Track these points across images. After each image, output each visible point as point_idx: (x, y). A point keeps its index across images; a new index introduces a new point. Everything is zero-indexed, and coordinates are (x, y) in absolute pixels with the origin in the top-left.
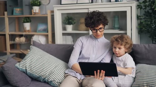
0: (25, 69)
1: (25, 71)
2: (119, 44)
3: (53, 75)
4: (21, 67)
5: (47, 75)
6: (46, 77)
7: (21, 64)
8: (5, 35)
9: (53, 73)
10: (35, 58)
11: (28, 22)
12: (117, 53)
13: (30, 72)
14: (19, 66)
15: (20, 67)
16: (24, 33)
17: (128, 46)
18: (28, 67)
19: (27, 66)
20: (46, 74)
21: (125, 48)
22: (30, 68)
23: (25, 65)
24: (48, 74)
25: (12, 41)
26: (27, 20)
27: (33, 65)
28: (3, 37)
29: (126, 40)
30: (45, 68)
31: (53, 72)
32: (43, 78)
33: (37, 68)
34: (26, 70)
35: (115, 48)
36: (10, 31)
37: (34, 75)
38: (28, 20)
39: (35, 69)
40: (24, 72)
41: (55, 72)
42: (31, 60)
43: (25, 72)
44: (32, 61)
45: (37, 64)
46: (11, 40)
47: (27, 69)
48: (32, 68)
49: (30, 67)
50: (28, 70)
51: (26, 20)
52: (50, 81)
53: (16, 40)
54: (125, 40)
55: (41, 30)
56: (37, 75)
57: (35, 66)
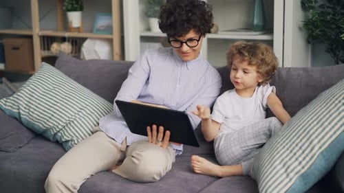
0: (17, 111)
1: (17, 117)
2: (243, 60)
3: (71, 128)
4: (9, 108)
5: (60, 127)
6: (59, 131)
7: (9, 101)
8: (31, 37)
9: (72, 124)
10: (40, 88)
11: (75, 10)
12: (239, 81)
13: (28, 118)
14: (5, 105)
15: (7, 107)
16: (67, 35)
17: (264, 69)
18: (23, 109)
19: (21, 107)
20: (59, 124)
21: (258, 72)
22: (27, 111)
23: (16, 104)
24: (62, 124)
25: (46, 51)
26: (72, 4)
27: (34, 103)
28: (26, 41)
29: (263, 54)
30: (57, 112)
31: (73, 121)
32: (53, 133)
33: (42, 111)
34: (19, 113)
35: (236, 70)
36: (41, 30)
37: (36, 127)
38: (75, 6)
39: (38, 113)
40: (16, 119)
41: (75, 122)
42: (31, 93)
43: (18, 119)
44: (33, 94)
45: (42, 101)
46: (44, 49)
47: (21, 112)
48: (31, 110)
49: (27, 107)
50: (23, 115)
51: (70, 5)
52: (64, 140)
53: (52, 49)
54: (261, 55)
55: (102, 28)
56: (41, 126)
57: (37, 107)
